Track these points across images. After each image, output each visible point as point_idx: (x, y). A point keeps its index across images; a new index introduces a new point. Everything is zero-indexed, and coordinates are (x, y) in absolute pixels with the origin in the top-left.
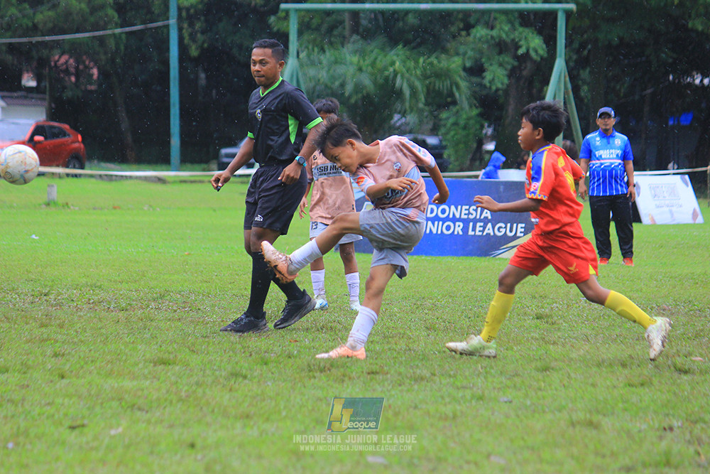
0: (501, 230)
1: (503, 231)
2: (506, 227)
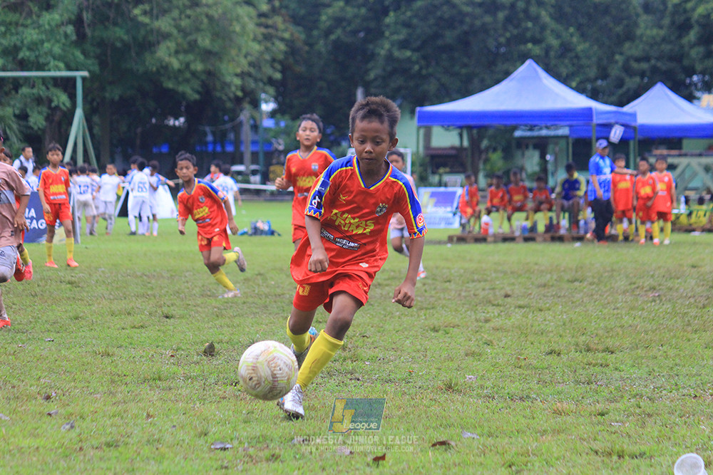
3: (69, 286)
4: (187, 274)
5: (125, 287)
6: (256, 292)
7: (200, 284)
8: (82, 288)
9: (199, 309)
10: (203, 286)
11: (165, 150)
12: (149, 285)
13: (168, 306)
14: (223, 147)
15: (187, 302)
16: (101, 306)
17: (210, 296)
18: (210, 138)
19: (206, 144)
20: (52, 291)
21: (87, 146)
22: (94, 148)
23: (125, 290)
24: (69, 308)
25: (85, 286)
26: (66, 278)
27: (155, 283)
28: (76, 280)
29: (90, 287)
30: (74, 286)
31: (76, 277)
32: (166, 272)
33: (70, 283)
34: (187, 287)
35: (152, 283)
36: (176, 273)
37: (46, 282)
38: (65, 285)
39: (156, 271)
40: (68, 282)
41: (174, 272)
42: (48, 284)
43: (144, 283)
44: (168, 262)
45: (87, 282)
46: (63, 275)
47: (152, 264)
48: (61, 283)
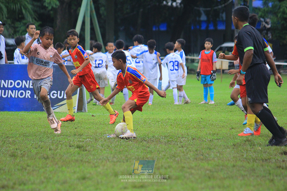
0: (54, 95)
1: (56, 95)
2: (57, 94)
3: (77, 149)
4: (182, 140)
5: (126, 151)
6: (245, 156)
7: (194, 149)
8: (89, 151)
9: (193, 171)
10: (196, 151)
11: (163, 29)
12: (149, 149)
13: (165, 168)
14: (215, 25)
15: (183, 165)
16: (105, 167)
17: (203, 160)
18: (203, 18)
19: (200, 22)
20: (62, 154)
21: (94, 25)
22: (100, 27)
23: (127, 153)
24: (77, 170)
25: (92, 149)
26: (75, 142)
27: (153, 147)
28: (84, 144)
29: (96, 151)
30: (82, 150)
31: (83, 142)
32: (164, 138)
33: (79, 147)
34: (182, 151)
35: (151, 147)
36: (172, 139)
37: (56, 146)
38: (73, 149)
39: (154, 136)
40: (77, 146)
41: (171, 138)
42: (59, 148)
43: (144, 148)
44: (166, 129)
45: (93, 146)
46: (72, 140)
47: (151, 130)
48: (70, 147)
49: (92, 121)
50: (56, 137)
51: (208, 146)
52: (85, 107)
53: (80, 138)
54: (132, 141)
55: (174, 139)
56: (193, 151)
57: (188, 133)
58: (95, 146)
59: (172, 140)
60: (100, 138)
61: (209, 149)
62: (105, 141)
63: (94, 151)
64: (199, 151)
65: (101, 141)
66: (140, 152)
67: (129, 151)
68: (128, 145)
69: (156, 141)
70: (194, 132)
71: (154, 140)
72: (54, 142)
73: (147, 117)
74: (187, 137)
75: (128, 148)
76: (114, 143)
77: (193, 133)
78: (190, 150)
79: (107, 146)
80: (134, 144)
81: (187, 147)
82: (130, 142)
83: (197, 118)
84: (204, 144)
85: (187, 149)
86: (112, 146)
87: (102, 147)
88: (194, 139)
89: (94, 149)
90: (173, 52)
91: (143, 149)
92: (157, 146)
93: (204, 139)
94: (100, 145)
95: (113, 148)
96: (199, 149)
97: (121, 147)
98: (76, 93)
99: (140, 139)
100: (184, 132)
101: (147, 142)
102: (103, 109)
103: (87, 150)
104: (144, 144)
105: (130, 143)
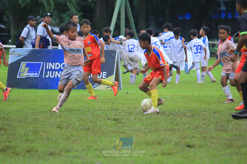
3: (114, 122)
4: (204, 114)
5: (156, 123)
7: (215, 121)
9: (214, 141)
10: (217, 123)
11: (188, 18)
12: (175, 122)
13: (190, 138)
15: (205, 135)
16: (138, 137)
17: (222, 131)
18: (223, 8)
20: (101, 126)
21: (128, 15)
22: (133, 17)
25: (126, 122)
26: (112, 116)
27: (179, 120)
28: (119, 118)
29: (130, 123)
30: (118, 122)
31: (119, 115)
32: (188, 112)
33: (115, 120)
34: (205, 123)
35: (177, 120)
36: (196, 112)
37: (96, 119)
38: (111, 121)
39: (180, 111)
40: (113, 119)
41: (194, 112)
42: (98, 121)
43: (171, 120)
44: (190, 104)
45: (128, 119)
46: (110, 114)
47: (178, 105)
48: (108, 120)
49: (126, 97)
50: (96, 111)
51: (226, 119)
52: (120, 85)
53: (116, 112)
54: (161, 115)
55: (197, 112)
56: (214, 123)
57: (210, 108)
58: (129, 119)
59: (196, 114)
60: (133, 112)
61: (228, 122)
62: (138, 114)
63: (128, 123)
64: (219, 123)
65: (134, 115)
66: (168, 124)
67: (158, 123)
68: (158, 118)
69: (182, 115)
70: (215, 106)
71: (180, 114)
72: (94, 115)
73: (174, 94)
74: (209, 111)
75: (157, 120)
76: (146, 116)
77: (213, 108)
78: (212, 122)
79: (139, 119)
80: (163, 118)
81: (209, 120)
82: (160, 115)
83: (218, 95)
84: (224, 117)
85: (208, 121)
86: (143, 119)
87: (135, 120)
88: (215, 113)
89: (128, 121)
90: (196, 38)
91: (170, 122)
92: (182, 119)
93: (224, 113)
94: (133, 118)
95: (145, 121)
96: (219, 121)
97: (152, 120)
98: (113, 74)
99: (168, 113)
100: (206, 107)
101: (174, 115)
102: (136, 87)
103: (123, 122)
104: (171, 117)
105: (159, 117)
